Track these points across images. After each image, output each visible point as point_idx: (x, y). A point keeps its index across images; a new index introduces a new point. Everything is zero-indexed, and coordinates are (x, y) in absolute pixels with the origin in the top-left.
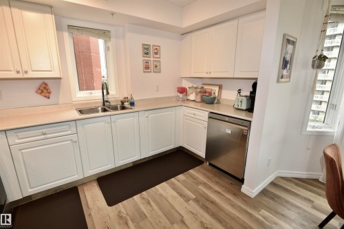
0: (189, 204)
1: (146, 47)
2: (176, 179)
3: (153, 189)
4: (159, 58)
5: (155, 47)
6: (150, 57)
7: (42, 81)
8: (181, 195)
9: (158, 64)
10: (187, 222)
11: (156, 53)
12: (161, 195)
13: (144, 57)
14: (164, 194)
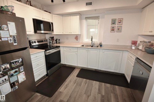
0: (98, 95)
1: (114, 20)
2: (105, 84)
3: (92, 81)
4: (122, 25)
5: (119, 20)
6: (115, 25)
7: (76, 35)
8: (99, 90)
9: (120, 28)
10: (89, 98)
11: (119, 22)
12: (92, 84)
13: (111, 25)
14: (93, 85)
